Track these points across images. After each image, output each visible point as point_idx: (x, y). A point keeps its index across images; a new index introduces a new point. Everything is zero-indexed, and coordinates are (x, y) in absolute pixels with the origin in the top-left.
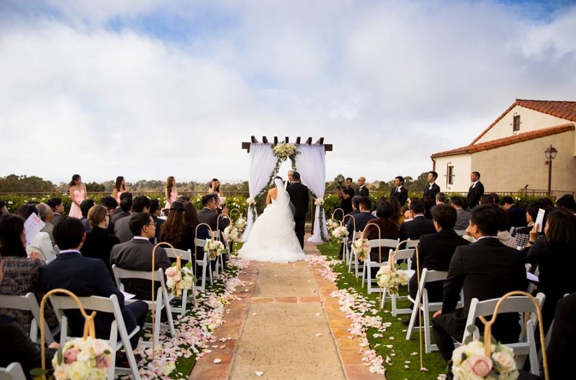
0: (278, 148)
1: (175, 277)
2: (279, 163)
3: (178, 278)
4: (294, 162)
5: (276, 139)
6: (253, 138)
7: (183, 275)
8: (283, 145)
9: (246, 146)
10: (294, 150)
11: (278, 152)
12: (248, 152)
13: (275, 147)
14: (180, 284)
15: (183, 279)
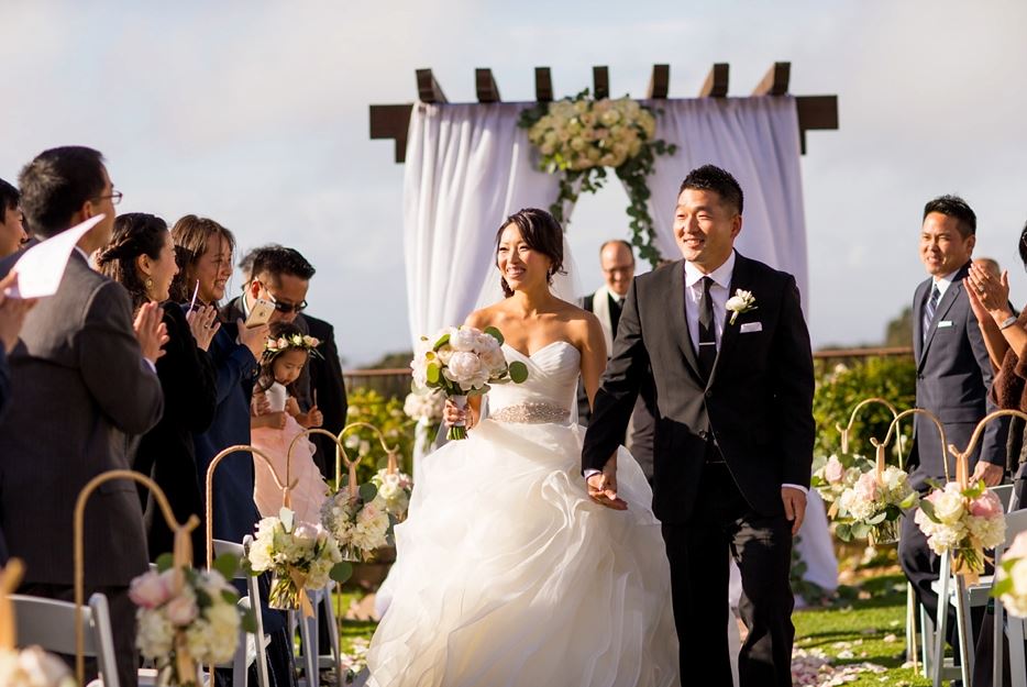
0: (557, 126)
1: (171, 607)
2: (566, 203)
3: (184, 610)
4: (640, 193)
5: (543, 77)
6: (425, 80)
7: (203, 601)
8: (578, 108)
9: (389, 123)
10: (642, 135)
11: (558, 149)
12: (400, 156)
13: (545, 122)
14: (191, 634)
15: (202, 616)
